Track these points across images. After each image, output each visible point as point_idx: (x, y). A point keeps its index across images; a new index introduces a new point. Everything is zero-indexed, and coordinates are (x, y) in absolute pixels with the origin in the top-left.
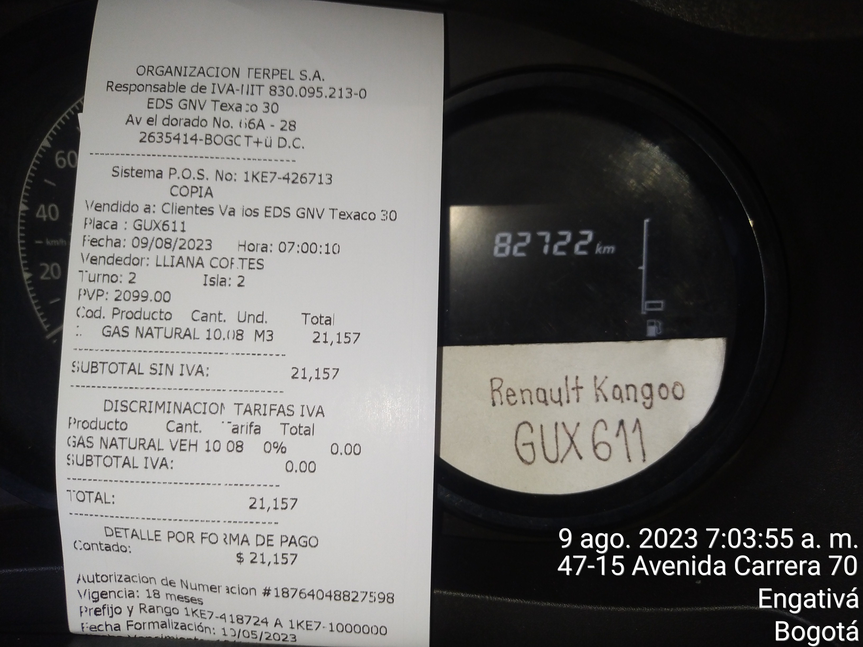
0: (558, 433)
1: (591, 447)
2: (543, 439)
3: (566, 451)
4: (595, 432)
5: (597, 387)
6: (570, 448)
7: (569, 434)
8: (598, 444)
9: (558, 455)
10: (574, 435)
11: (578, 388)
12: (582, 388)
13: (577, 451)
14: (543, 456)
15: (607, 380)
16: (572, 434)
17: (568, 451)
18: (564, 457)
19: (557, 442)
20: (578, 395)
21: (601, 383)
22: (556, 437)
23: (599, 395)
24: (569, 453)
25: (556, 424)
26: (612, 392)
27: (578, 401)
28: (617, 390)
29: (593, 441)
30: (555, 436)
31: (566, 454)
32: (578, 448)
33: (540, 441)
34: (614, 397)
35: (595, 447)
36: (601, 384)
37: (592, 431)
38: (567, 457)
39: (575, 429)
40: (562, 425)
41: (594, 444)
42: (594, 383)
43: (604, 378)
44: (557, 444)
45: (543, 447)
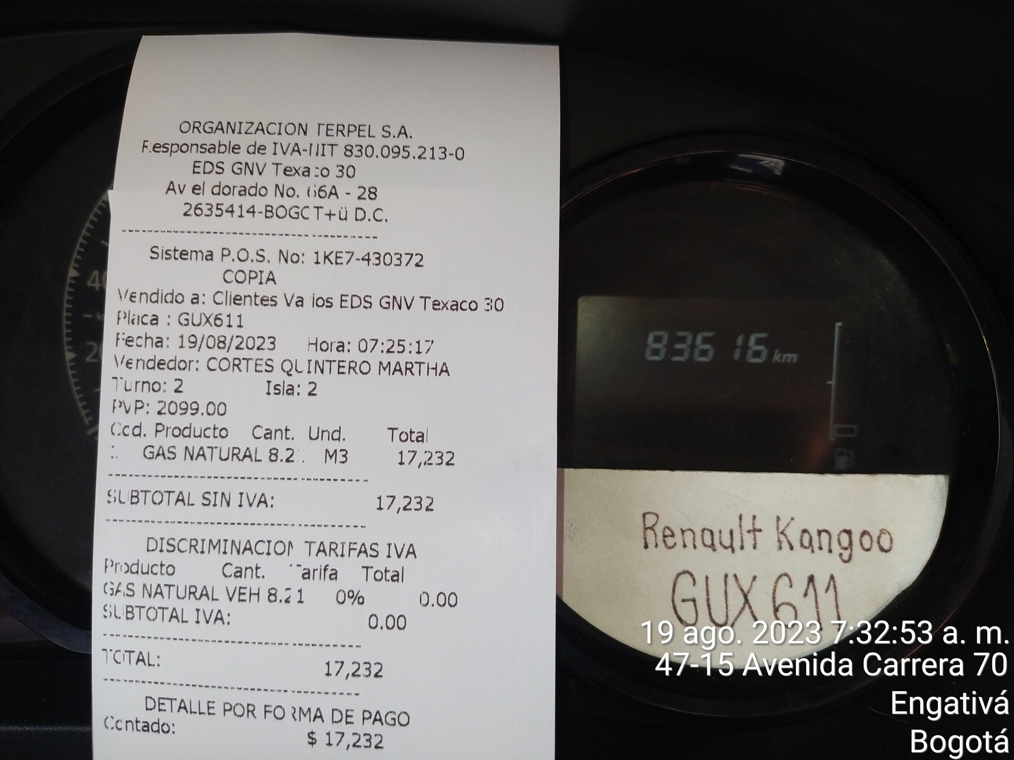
0: (728, 587)
1: (772, 609)
2: (708, 595)
3: (738, 612)
4: (776, 589)
5: (780, 530)
6: (743, 609)
7: (742, 590)
8: (780, 605)
9: (727, 616)
10: (748, 592)
11: (755, 531)
12: (760, 530)
13: (752, 612)
14: (708, 617)
15: (793, 522)
16: (746, 591)
17: (741, 612)
18: (736, 620)
19: (726, 599)
20: (755, 540)
21: (785, 526)
22: (726, 593)
23: (782, 541)
24: (742, 616)
25: (726, 576)
26: (799, 538)
27: (755, 547)
28: (806, 536)
29: (774, 601)
30: (724, 592)
31: (738, 616)
32: (754, 609)
33: (705, 597)
34: (802, 545)
35: (776, 610)
36: (786, 528)
37: (773, 587)
38: (739, 619)
39: (750, 584)
40: (734, 578)
41: (774, 605)
42: (776, 525)
43: (790, 519)
44: (726, 603)
45: (709, 605)
